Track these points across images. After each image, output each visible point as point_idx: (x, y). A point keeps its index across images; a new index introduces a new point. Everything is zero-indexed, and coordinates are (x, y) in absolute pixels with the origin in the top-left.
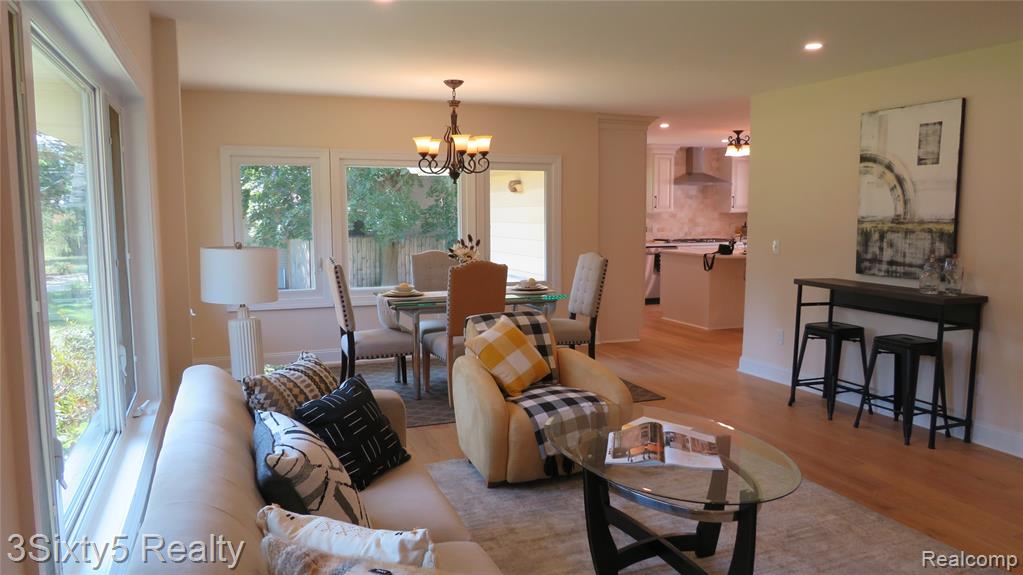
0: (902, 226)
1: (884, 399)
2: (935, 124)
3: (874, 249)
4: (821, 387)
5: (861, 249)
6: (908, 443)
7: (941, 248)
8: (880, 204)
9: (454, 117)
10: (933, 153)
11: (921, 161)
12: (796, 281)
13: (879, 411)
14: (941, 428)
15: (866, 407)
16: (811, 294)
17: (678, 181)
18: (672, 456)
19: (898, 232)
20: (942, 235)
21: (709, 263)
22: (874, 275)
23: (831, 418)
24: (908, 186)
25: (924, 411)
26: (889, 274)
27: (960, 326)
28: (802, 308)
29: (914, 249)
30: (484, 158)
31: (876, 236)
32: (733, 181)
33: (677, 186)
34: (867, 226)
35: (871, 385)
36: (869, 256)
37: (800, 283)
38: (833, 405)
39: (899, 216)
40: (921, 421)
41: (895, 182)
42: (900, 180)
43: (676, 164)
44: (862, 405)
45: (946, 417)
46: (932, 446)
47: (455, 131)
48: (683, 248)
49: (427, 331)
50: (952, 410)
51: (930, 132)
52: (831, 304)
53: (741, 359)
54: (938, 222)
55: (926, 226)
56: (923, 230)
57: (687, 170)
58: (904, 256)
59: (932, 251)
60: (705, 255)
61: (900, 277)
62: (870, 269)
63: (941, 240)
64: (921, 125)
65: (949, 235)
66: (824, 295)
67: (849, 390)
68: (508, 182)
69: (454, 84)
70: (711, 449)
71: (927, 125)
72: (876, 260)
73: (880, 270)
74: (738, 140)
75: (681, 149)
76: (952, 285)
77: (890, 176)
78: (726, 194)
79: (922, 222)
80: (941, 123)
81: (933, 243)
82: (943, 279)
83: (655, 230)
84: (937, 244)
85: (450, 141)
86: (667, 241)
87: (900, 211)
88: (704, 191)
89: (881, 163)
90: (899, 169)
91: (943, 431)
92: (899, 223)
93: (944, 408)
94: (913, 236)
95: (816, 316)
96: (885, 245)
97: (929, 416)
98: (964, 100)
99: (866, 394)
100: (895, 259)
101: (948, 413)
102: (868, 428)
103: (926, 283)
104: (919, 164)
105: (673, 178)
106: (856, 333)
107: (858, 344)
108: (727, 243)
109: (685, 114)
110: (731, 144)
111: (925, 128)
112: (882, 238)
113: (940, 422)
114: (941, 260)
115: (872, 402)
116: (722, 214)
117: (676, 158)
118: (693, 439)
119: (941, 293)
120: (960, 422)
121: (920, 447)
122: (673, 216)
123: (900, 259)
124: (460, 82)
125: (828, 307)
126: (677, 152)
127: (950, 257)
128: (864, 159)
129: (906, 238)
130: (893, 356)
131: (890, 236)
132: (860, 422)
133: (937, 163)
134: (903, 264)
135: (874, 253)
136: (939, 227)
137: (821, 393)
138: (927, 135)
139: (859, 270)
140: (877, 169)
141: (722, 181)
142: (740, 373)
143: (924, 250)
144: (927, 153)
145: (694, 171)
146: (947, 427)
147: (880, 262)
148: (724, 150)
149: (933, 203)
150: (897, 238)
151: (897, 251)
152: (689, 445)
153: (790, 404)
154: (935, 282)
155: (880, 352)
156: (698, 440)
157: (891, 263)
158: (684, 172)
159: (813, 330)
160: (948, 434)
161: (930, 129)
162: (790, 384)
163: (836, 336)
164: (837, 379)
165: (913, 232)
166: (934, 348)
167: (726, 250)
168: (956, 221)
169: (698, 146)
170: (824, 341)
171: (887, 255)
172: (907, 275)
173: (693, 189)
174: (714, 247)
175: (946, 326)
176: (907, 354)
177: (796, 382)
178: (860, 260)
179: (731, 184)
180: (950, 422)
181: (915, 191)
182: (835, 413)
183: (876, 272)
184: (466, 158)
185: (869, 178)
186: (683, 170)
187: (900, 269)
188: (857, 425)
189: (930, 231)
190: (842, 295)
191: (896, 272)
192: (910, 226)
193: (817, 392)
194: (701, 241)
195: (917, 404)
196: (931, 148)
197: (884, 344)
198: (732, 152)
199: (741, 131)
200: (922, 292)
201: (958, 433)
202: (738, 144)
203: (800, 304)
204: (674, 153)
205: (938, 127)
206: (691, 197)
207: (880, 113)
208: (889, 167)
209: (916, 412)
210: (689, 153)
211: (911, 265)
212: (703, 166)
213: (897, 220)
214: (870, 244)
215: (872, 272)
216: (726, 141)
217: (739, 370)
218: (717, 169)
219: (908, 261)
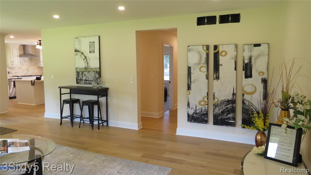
0: (88, 70)
1: (87, 118)
2: (93, 42)
3: (80, 76)
4: (70, 118)
5: (77, 77)
6: (93, 129)
7: (97, 76)
8: (81, 64)
10: (93, 50)
11: (90, 52)
12: (59, 87)
13: (86, 122)
14: (101, 123)
15: (82, 121)
16: (64, 91)
17: (20, 56)
18: (11, 150)
19: (86, 72)
20: (97, 72)
21: (33, 83)
22: (81, 84)
23: (72, 127)
24: (88, 59)
25: (96, 120)
26: (85, 83)
27: (103, 96)
28: (62, 95)
29: (91, 76)
31: (81, 73)
33: (20, 58)
34: (78, 70)
35: (83, 115)
36: (79, 79)
37: (60, 88)
38: (73, 123)
39: (86, 67)
40: (96, 123)
41: (84, 58)
42: (86, 57)
43: (19, 50)
44: (80, 121)
45: (102, 120)
46: (99, 129)
48: (24, 79)
50: (103, 118)
51: (92, 44)
52: (70, 93)
53: (45, 113)
54: (95, 69)
55: (93, 70)
56: (92, 71)
57: (24, 52)
59: (95, 77)
60: (31, 81)
61: (88, 84)
62: (80, 82)
63: (97, 73)
64: (90, 42)
65: (99, 72)
66: (68, 91)
67: (77, 117)
70: (26, 144)
71: (91, 42)
72: (81, 80)
73: (82, 82)
74: (40, 43)
75: (21, 45)
76: (100, 86)
77: (83, 56)
78: (39, 61)
79: (92, 69)
80: (94, 42)
81: (95, 74)
82: (98, 84)
83: (13, 73)
84: (96, 74)
86: (18, 77)
87: (86, 66)
88: (31, 60)
89: (80, 52)
90: (85, 54)
91: (102, 124)
92: (86, 69)
93: (101, 118)
94: (90, 73)
95: (66, 97)
96: (83, 75)
97: (97, 121)
98: (99, 36)
99: (81, 117)
100: (86, 79)
101: (102, 119)
102: (83, 127)
103: (94, 85)
104: (90, 53)
105: (18, 55)
106: (77, 101)
107: (79, 104)
108: (39, 77)
109: (19, 34)
110: (38, 44)
111: (90, 43)
112: (82, 73)
113: (100, 122)
114: (97, 79)
115: (84, 120)
116: (38, 67)
117: (19, 48)
118: (19, 143)
119: (98, 88)
120: (105, 121)
121: (96, 130)
122: (20, 68)
123: (87, 79)
125: (69, 94)
126: (19, 46)
127: (99, 78)
128: (76, 51)
129: (88, 73)
130: (88, 106)
131: (84, 73)
132: (81, 126)
133: (94, 53)
135: (81, 78)
136: (96, 70)
138: (91, 45)
139: (77, 83)
140: (79, 54)
141: (37, 56)
142: (45, 118)
143: (93, 76)
144: (91, 50)
145: (27, 53)
146: (102, 123)
147: (82, 80)
148: (35, 46)
149: (94, 64)
150: (86, 73)
151: (86, 77)
152: (18, 145)
153: (61, 125)
154: (96, 85)
155: (84, 106)
156: (21, 142)
157: (85, 80)
158: (23, 53)
159: (66, 102)
160: (103, 125)
162: (60, 119)
163: (72, 102)
164: (73, 115)
165: (90, 71)
166: (97, 103)
167: (38, 79)
168: (100, 68)
169: (27, 44)
170: (69, 104)
171: (84, 78)
172: (90, 83)
173: (27, 59)
174: (35, 78)
175: (99, 96)
176: (91, 105)
177: (62, 118)
178: (77, 80)
179: (40, 57)
180: (103, 121)
181: (90, 60)
182: (74, 125)
183: (82, 83)
185: (77, 56)
186: (22, 52)
187: (88, 82)
188: (80, 127)
189: (94, 71)
190: (73, 91)
191: (87, 83)
192: (89, 70)
193: (69, 120)
194: (31, 76)
195: (94, 118)
196: (92, 49)
197: (85, 103)
198: (38, 47)
199: (41, 41)
200: (93, 88)
201: (105, 124)
202: (40, 44)
203: (61, 94)
204: (18, 46)
206: (26, 61)
207: (79, 38)
208: (82, 53)
209: (94, 120)
210: (24, 47)
211: (90, 81)
212: (30, 51)
213: (86, 68)
214: (79, 75)
215: (81, 83)
216: (36, 43)
218: (35, 52)
219: (89, 79)
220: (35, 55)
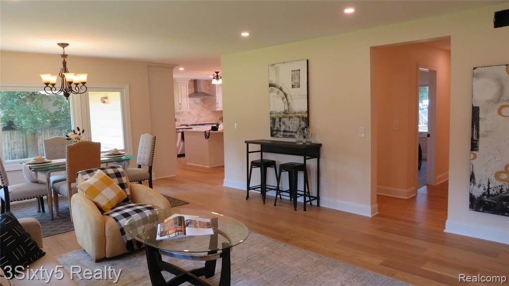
0: (289, 115)
1: (286, 192)
3: (277, 125)
4: (260, 189)
5: (272, 126)
6: (296, 210)
7: (303, 124)
8: (278, 106)
9: (64, 63)
10: (297, 83)
11: (293, 86)
12: (246, 142)
13: (284, 197)
14: (308, 201)
15: (279, 196)
16: (252, 147)
17: (190, 96)
18: (189, 231)
19: (286, 118)
20: (303, 118)
21: (207, 135)
22: (278, 137)
23: (264, 203)
24: (289, 97)
25: (301, 195)
26: (284, 136)
27: (312, 157)
28: (249, 154)
29: (293, 125)
30: (84, 85)
31: (277, 120)
32: (217, 96)
33: (191, 99)
34: (274, 115)
35: (280, 186)
36: (275, 129)
37: (248, 143)
38: (265, 197)
39: (286, 110)
40: (300, 200)
41: (284, 96)
42: (286, 95)
43: (189, 88)
44: (277, 196)
45: (310, 197)
46: (305, 210)
47: (66, 71)
48: (195, 129)
49: (55, 182)
50: (312, 194)
51: (296, 73)
52: (261, 151)
53: (225, 180)
54: (301, 113)
55: (297, 115)
56: (296, 117)
57: (195, 91)
58: (289, 128)
59: (300, 126)
60: (205, 132)
61: (288, 137)
62: (276, 134)
63: (303, 120)
64: (292, 71)
65: (306, 118)
66: (258, 147)
67: (271, 189)
68: (100, 98)
69: (64, 45)
70: (208, 225)
71: (294, 71)
72: (278, 130)
73: (280, 135)
74: (217, 76)
75: (191, 80)
76: (308, 140)
77: (281, 93)
78: (214, 102)
79: (295, 113)
80: (299, 70)
81: (300, 122)
82: (305, 137)
83: (181, 120)
84: (302, 122)
85: (63, 77)
86: (187, 125)
87: (287, 108)
88: (203, 101)
89: (277, 87)
90: (285, 90)
91: (309, 203)
92: (286, 114)
93: (309, 193)
94: (292, 119)
95: (255, 157)
96: (281, 124)
97: (303, 197)
98: (307, 61)
99: (278, 190)
100: (286, 129)
101: (311, 195)
102: (280, 205)
103: (298, 139)
104: (293, 88)
105: (188, 94)
106: (272, 164)
107: (273, 168)
108: (215, 125)
109: (191, 64)
110: (214, 78)
111: (293, 72)
112: (280, 120)
113: (307, 199)
114: (303, 129)
115: (281, 193)
116: (212, 111)
117: (189, 85)
118: (199, 222)
119: (304, 143)
120: (315, 198)
121: (300, 211)
122: (189, 113)
123: (288, 130)
124: (67, 45)
125: (260, 153)
126: (189, 82)
127: (307, 128)
128: (271, 85)
129: (289, 120)
130: (288, 172)
131: (283, 119)
132: (277, 203)
133: (299, 87)
134: (289, 132)
135: (277, 127)
136: (302, 115)
137: (260, 192)
138: (295, 75)
139: (272, 135)
140: (276, 90)
141: (212, 96)
142: (224, 187)
143: (297, 125)
144: (295, 83)
145: (198, 91)
146: (310, 201)
147: (280, 131)
148: (211, 81)
149: (299, 106)
150: (285, 120)
151: (286, 126)
152: (198, 225)
153: (247, 199)
154: (302, 139)
155: (282, 171)
156: (202, 222)
157: (284, 131)
159: (255, 164)
160: (311, 204)
161: (296, 72)
162: (246, 190)
163: (264, 165)
164: (266, 185)
165: (292, 117)
166: (303, 167)
167: (215, 129)
168: (308, 112)
169: (199, 79)
170: (259, 168)
171: (283, 128)
172: (291, 136)
173: (198, 100)
174: (209, 128)
175: (307, 157)
176: (293, 170)
177: (249, 188)
178: (272, 131)
179: (216, 97)
180: (311, 198)
181: (292, 99)
182: (266, 200)
183: (279, 136)
184: (73, 86)
185: (274, 94)
186: (193, 91)
187: (288, 134)
188: (275, 205)
189: (299, 117)
190: (266, 147)
192: (291, 115)
193: (258, 192)
194: (204, 125)
195: (298, 192)
196: (297, 81)
197: (284, 167)
198: (214, 82)
199: (218, 72)
200: (297, 143)
201: (315, 203)
202: (217, 78)
203: (248, 152)
204: (188, 82)
205: (298, 71)
206: (197, 104)
207: (276, 65)
208: (281, 89)
209: (298, 196)
210: (195, 82)
211: (292, 132)
212: (202, 88)
213: (285, 112)
214: (276, 123)
215: (277, 136)
216: (212, 77)
217: (224, 185)
218: (209, 90)
219: (291, 130)
220: (209, 93)
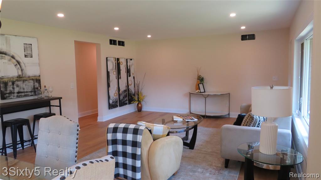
0: (21, 79)
2: (29, 44)
3: (10, 88)
5: (4, 89)
7: (37, 85)
8: (11, 72)
10: (30, 54)
11: (26, 56)
19: (20, 81)
20: (36, 80)
22: (11, 99)
24: (22, 65)
26: (18, 97)
29: (28, 86)
31: (10, 83)
34: (5, 80)
36: (8, 92)
39: (20, 75)
41: (17, 63)
42: (19, 62)
54: (35, 77)
55: (31, 78)
58: (24, 89)
59: (34, 86)
61: (23, 97)
62: (9, 96)
64: (24, 44)
71: (26, 44)
72: (11, 93)
73: (14, 96)
77: (13, 60)
79: (29, 77)
81: (34, 83)
84: (36, 83)
87: (20, 73)
89: (9, 55)
90: (17, 58)
94: (27, 82)
96: (15, 86)
98: (37, 39)
100: (20, 91)
111: (26, 45)
112: (13, 83)
123: (22, 90)
127: (41, 87)
128: (1, 53)
129: (24, 83)
131: (17, 83)
134: (24, 92)
135: (10, 90)
136: (35, 78)
138: (27, 48)
139: (4, 98)
140: (7, 57)
143: (31, 86)
144: (28, 54)
147: (14, 93)
149: (33, 71)
150: (19, 83)
151: (21, 88)
157: (19, 93)
161: (28, 46)
168: (40, 76)
171: (16, 90)
172: (25, 96)
178: (4, 94)
181: (25, 66)
183: (12, 97)
187: (23, 94)
189: (33, 80)
191: (21, 95)
192: (25, 79)
196: (29, 52)
205: (30, 45)
207: (6, 36)
208: (13, 57)
211: (27, 92)
213: (19, 77)
214: (8, 87)
219: (25, 91)
